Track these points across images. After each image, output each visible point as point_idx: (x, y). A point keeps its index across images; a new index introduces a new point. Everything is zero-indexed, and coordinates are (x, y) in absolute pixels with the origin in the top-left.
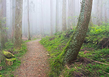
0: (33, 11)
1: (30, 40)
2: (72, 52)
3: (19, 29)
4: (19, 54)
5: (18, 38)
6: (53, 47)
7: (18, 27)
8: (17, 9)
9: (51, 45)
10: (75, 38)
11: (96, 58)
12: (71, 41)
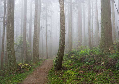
2: (57, 63)
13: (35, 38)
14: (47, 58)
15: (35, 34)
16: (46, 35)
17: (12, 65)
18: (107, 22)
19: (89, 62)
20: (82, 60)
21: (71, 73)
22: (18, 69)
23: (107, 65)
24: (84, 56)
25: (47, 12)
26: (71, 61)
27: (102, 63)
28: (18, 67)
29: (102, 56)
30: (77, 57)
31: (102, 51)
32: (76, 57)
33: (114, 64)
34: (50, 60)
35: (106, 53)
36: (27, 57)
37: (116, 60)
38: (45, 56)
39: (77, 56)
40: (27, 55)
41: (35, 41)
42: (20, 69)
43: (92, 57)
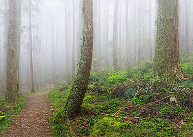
0: (38, 51)
1: (34, 92)
2: (74, 102)
3: (13, 77)
4: (12, 111)
5: (11, 90)
6: (61, 101)
7: (11, 74)
8: (10, 49)
9: (60, 97)
10: (75, 86)
11: (103, 109)
12: (72, 90)
13: (12, 48)
14: (33, 91)
15: (10, 41)
16: (30, 45)
18: (172, 19)
21: (113, 124)
26: (92, 95)
27: (173, 99)
30: (103, 87)
32: (101, 88)
34: (39, 94)
38: (23, 87)
39: (102, 84)
41: (13, 55)
43: (141, 87)
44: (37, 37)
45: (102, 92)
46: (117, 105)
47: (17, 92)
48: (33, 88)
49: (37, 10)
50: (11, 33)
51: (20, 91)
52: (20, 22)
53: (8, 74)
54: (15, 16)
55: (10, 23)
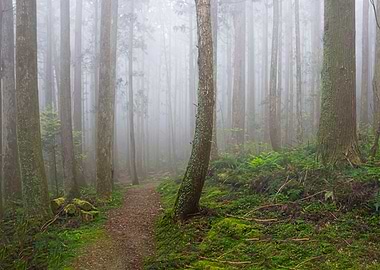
1: (138, 184)
2: (186, 198)
4: (106, 207)
5: (104, 178)
7: (103, 155)
8: (101, 118)
11: (232, 210)
13: (104, 115)
14: (136, 182)
15: (101, 105)
16: (130, 106)
17: (38, 202)
18: (343, 69)
19: (284, 192)
20: (261, 188)
21: (235, 226)
22: (57, 216)
23: (343, 201)
24: (265, 174)
25: (132, 29)
26: (222, 190)
27: (329, 194)
28: (57, 209)
29: (325, 173)
30: (240, 177)
31: (323, 158)
32: (237, 179)
33: (368, 196)
34: (145, 186)
35: (335, 166)
36: (74, 179)
37: (373, 186)
39: (240, 173)
40: (74, 173)
41: (105, 126)
42: (63, 214)
43: (292, 177)
44: (141, 93)
45: (238, 186)
46: (253, 204)
47: (112, 181)
48: (136, 177)
49: (142, 46)
50: (102, 92)
51: (117, 181)
52: (114, 73)
53: (99, 154)
54: (108, 67)
55: (101, 78)
